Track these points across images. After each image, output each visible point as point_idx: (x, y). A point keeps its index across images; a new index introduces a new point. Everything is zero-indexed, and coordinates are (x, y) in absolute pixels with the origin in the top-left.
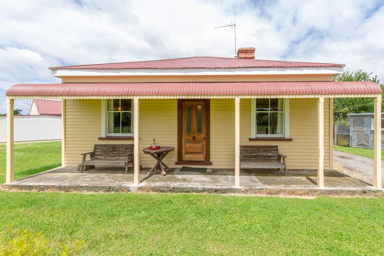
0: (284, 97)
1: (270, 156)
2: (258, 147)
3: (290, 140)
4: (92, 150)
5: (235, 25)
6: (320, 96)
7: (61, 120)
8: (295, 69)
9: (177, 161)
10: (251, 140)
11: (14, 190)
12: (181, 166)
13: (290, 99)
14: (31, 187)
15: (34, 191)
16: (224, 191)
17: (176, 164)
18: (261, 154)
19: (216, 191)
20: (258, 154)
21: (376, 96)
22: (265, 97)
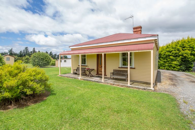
0: (132, 52)
1: (124, 74)
2: (121, 71)
3: (134, 68)
4: (76, 69)
5: (133, 16)
6: (128, 52)
7: (71, 60)
8: (135, 39)
9: (96, 73)
10: (119, 68)
11: (60, 76)
12: (98, 76)
13: (135, 52)
14: (63, 76)
15: (63, 77)
16: (99, 82)
17: (96, 74)
18: (121, 73)
19: (97, 82)
20: (120, 73)
21: (150, 51)
22: (125, 52)
